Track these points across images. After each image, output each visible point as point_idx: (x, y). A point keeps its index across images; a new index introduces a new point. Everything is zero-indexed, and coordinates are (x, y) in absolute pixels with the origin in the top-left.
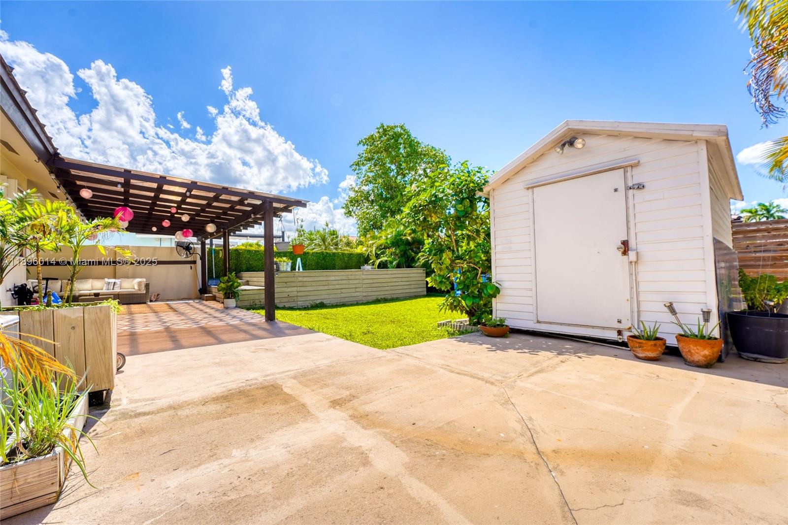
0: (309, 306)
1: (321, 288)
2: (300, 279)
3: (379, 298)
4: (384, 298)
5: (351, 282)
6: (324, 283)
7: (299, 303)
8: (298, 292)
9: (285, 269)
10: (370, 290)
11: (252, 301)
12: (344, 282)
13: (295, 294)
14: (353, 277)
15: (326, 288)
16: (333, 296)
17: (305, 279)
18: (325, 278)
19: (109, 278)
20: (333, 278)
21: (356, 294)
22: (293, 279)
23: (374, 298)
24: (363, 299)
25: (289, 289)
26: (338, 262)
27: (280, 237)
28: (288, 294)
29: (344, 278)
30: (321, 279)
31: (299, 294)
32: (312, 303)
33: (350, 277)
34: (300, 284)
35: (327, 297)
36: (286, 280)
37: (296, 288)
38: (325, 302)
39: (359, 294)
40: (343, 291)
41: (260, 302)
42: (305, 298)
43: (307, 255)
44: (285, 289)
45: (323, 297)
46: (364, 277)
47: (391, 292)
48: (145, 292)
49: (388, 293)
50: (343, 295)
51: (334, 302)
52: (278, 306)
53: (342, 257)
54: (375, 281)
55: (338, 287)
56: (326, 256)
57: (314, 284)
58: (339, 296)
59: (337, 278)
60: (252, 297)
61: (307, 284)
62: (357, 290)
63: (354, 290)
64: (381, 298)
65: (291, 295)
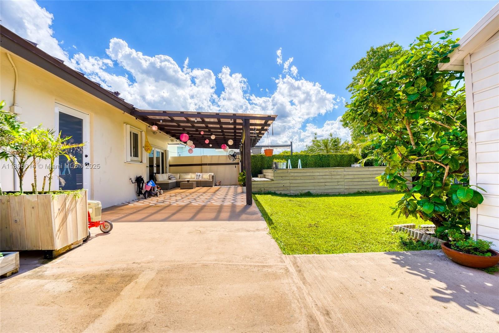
0: (299, 194)
1: (308, 181)
2: (292, 174)
3: (361, 191)
4: (365, 191)
5: (333, 177)
6: (310, 177)
7: (291, 191)
8: (290, 183)
9: (282, 168)
10: (351, 183)
11: (259, 189)
12: (327, 177)
13: (288, 185)
14: (335, 173)
15: (312, 181)
16: (318, 188)
17: (296, 174)
18: (311, 174)
19: (198, 173)
20: (318, 174)
21: (338, 187)
22: (287, 174)
23: (356, 191)
24: (345, 191)
25: (284, 182)
26: (332, 162)
27: (289, 146)
28: (284, 184)
29: (327, 174)
30: (308, 174)
31: (291, 185)
32: (301, 192)
33: (333, 173)
34: (292, 178)
35: (313, 188)
36: (282, 175)
37: (288, 181)
38: (311, 191)
39: (341, 187)
40: (326, 184)
41: (264, 189)
42: (296, 188)
44: (281, 181)
45: (310, 188)
46: (345, 173)
47: (373, 186)
48: (212, 180)
49: (370, 187)
50: (327, 187)
51: (319, 192)
52: (276, 193)
54: (356, 176)
55: (322, 181)
57: (302, 178)
58: (323, 188)
59: (321, 174)
60: (259, 186)
61: (297, 178)
62: (339, 183)
63: (336, 184)
64: (363, 191)
65: (286, 185)
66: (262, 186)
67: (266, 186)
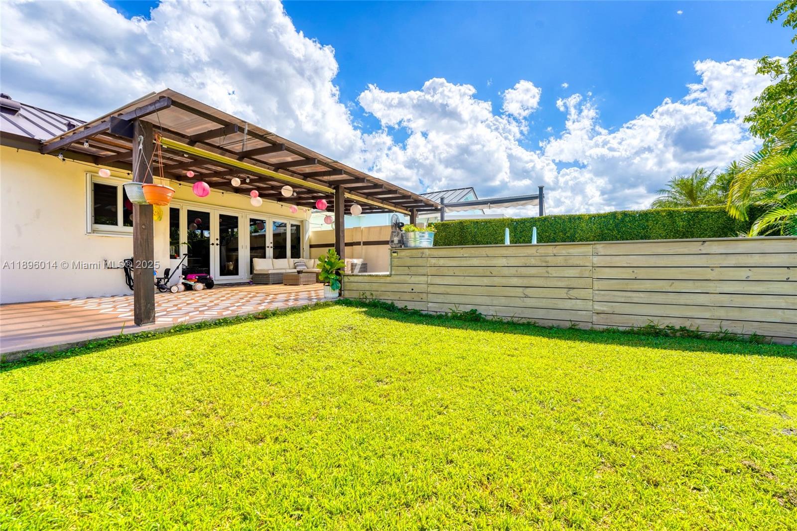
0: (450, 315)
1: (475, 281)
2: (433, 261)
3: (662, 327)
4: (683, 329)
5: (553, 272)
6: (480, 271)
7: (430, 305)
8: (429, 285)
10: (620, 297)
12: (533, 271)
13: (423, 288)
14: (560, 260)
15: (486, 281)
16: (503, 301)
17: (442, 262)
18: (484, 262)
20: (503, 262)
21: (568, 304)
22: (420, 262)
23: (640, 323)
24: (595, 318)
25: (415, 279)
27: (535, 198)
28: (412, 286)
29: (533, 261)
30: (475, 262)
31: (431, 289)
32: (454, 309)
33: (552, 260)
34: (433, 271)
35: (487, 300)
37: (424, 279)
38: (482, 310)
39: (579, 304)
40: (528, 291)
41: (372, 294)
42: (441, 299)
43: (577, 222)
44: (407, 278)
45: (479, 300)
46: (596, 260)
49: (707, 315)
50: (529, 302)
51: (505, 314)
52: (396, 305)
53: (667, 222)
54: (641, 273)
55: (515, 281)
56: (623, 220)
57: (458, 271)
58: (518, 302)
59: (513, 262)
60: (362, 286)
61: (445, 271)
62: (573, 293)
63: (563, 293)
64: (672, 328)
65: (417, 288)
66: (367, 287)
67: (375, 287)
